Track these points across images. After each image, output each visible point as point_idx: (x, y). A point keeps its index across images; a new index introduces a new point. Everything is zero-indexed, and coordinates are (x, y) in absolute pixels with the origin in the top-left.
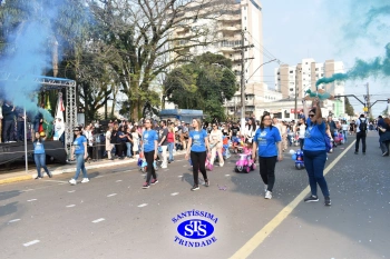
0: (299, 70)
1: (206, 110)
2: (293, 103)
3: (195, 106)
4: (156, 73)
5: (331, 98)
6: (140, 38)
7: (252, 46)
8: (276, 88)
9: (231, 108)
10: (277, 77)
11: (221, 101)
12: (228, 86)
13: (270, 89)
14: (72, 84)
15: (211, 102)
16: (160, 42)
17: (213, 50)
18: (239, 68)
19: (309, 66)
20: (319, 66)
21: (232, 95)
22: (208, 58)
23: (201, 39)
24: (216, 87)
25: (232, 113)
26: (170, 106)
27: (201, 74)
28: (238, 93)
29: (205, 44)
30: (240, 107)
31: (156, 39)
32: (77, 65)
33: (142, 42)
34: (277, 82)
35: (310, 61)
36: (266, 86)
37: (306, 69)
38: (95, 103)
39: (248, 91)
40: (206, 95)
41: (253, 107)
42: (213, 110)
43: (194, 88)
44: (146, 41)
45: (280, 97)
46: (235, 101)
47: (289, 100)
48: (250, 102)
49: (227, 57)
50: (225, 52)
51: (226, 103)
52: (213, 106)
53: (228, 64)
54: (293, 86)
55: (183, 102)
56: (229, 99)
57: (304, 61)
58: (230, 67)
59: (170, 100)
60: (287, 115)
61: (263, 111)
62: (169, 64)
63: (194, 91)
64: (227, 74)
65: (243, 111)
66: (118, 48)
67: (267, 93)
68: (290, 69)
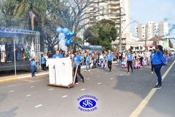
0: (147, 26)
1: (103, 45)
2: (144, 42)
3: (98, 44)
4: (80, 29)
5: (162, 40)
6: (72, 12)
7: (125, 15)
8: (136, 35)
9: (115, 45)
10: (136, 30)
11: (110, 41)
12: (113, 34)
13: (133, 36)
14: (38, 33)
15: (105, 42)
16: (82, 14)
17: (106, 18)
18: (118, 26)
19: (152, 25)
20: (157, 25)
21: (115, 39)
22: (104, 21)
23: (101, 12)
24: (108, 35)
25: (115, 47)
26: (87, 44)
27: (101, 29)
28: (118, 38)
29: (103, 15)
30: (119, 44)
31: (80, 12)
32: (43, 25)
33: (73, 15)
34: (136, 32)
35: (152, 22)
36: (131, 34)
37: (150, 26)
38: (53, 43)
39: (123, 37)
40: (103, 39)
41: (125, 44)
42: (107, 46)
43: (97, 35)
44: (75, 14)
45: (138, 39)
46: (117, 41)
47: (142, 41)
48: (124, 42)
49: (113, 21)
50: (112, 19)
51: (113, 42)
52: (107, 44)
53: (113, 24)
54: (145, 35)
55: (92, 42)
56: (114, 40)
57: (149, 23)
58: (114, 25)
59: (87, 41)
60: (141, 48)
61: (130, 46)
62: (86, 24)
63: (97, 37)
64: (113, 29)
65: (120, 46)
66: (62, 17)
67: (132, 38)
68: (143, 26)
